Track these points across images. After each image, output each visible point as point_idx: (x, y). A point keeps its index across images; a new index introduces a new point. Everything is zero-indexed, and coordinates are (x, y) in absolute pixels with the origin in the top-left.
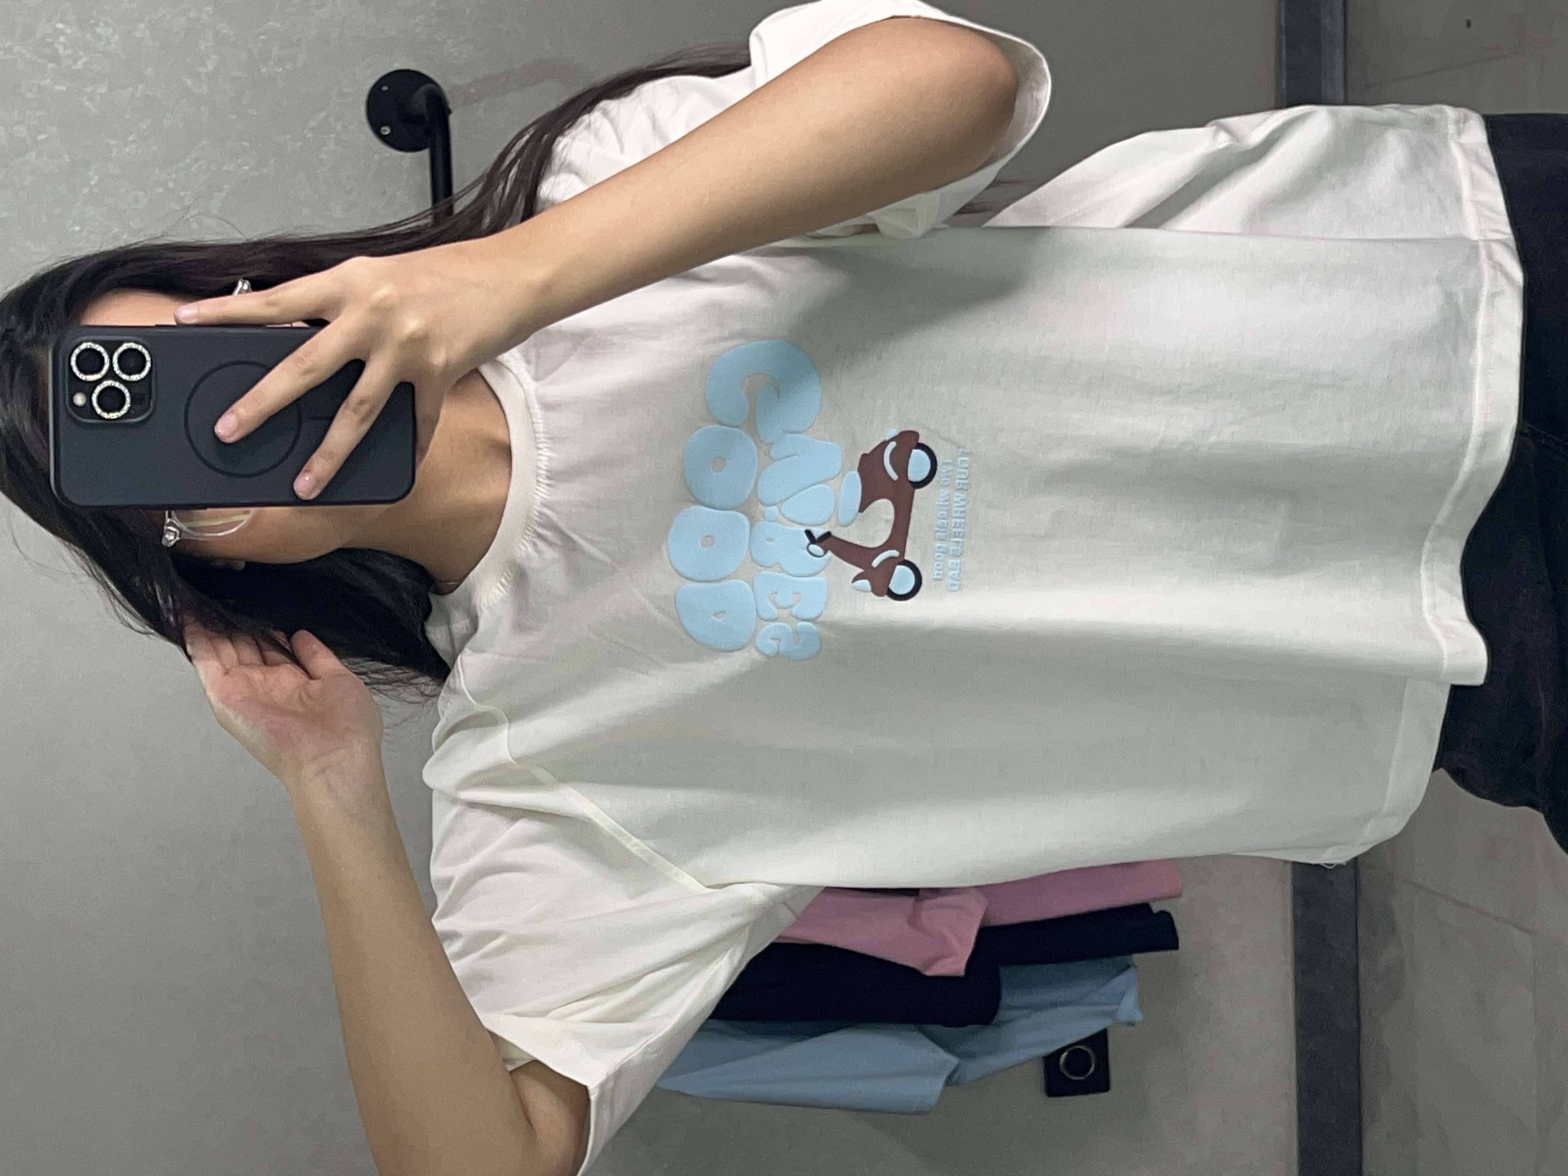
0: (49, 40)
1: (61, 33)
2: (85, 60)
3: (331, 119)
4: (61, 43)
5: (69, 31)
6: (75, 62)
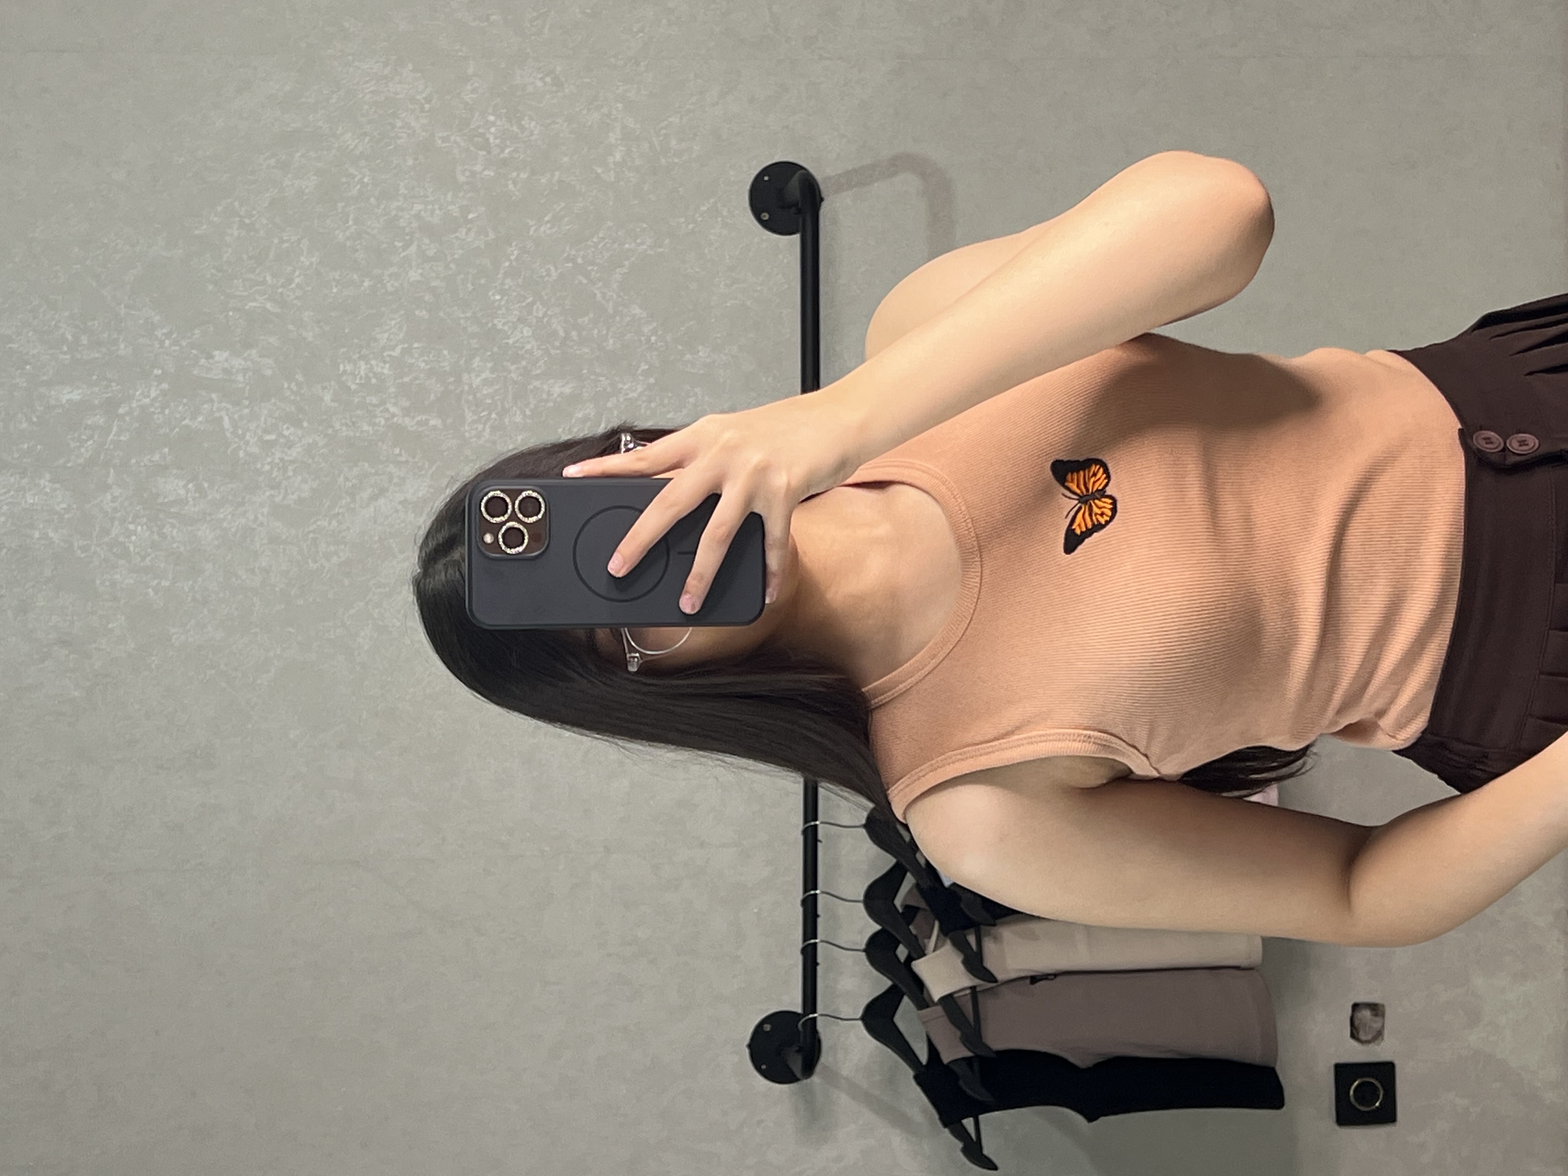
3: (719, 205)
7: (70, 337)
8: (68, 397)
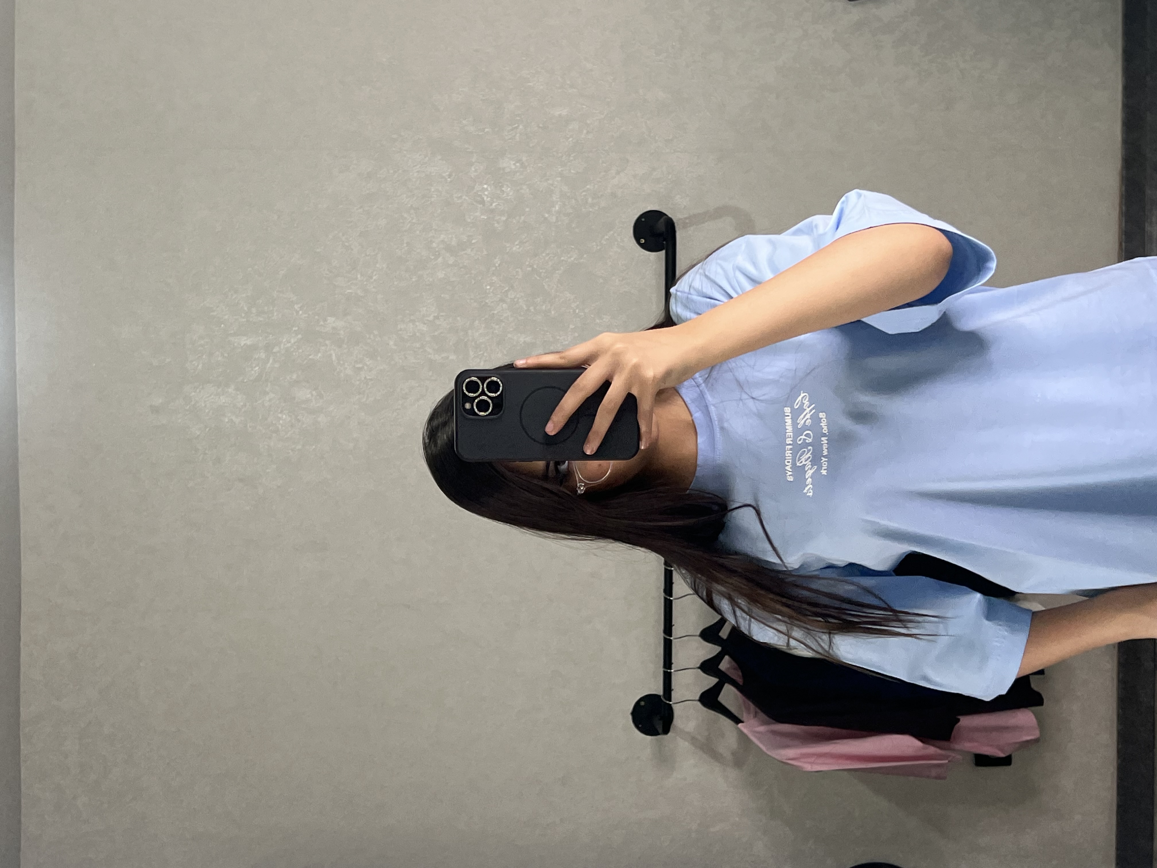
0: (479, 193)
1: (487, 189)
2: (497, 203)
3: (615, 235)
4: (486, 195)
5: (489, 189)
6: (491, 205)
7: (246, 309)
8: (244, 342)
